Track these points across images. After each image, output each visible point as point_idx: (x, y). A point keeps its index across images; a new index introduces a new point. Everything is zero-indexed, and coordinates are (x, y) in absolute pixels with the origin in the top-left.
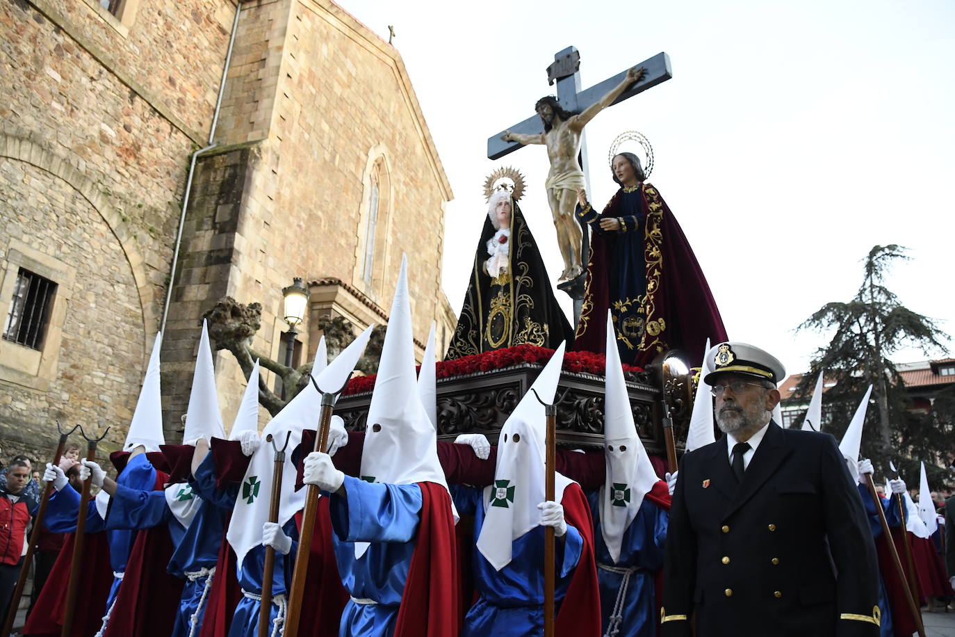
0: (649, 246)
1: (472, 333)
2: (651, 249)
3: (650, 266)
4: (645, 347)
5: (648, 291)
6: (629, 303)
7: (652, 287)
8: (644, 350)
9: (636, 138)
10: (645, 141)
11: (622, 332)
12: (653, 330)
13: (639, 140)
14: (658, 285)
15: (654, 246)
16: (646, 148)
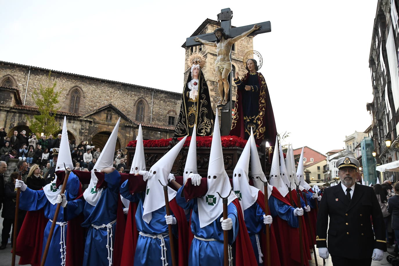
0: (261, 99)
1: (183, 119)
2: (262, 100)
3: (261, 106)
4: (259, 137)
5: (260, 115)
6: (251, 118)
7: (262, 114)
8: (258, 138)
9: (257, 54)
10: (260, 56)
11: (247, 129)
12: (262, 131)
13: (257, 55)
14: (264, 114)
15: (263, 99)
16: (260, 58)
